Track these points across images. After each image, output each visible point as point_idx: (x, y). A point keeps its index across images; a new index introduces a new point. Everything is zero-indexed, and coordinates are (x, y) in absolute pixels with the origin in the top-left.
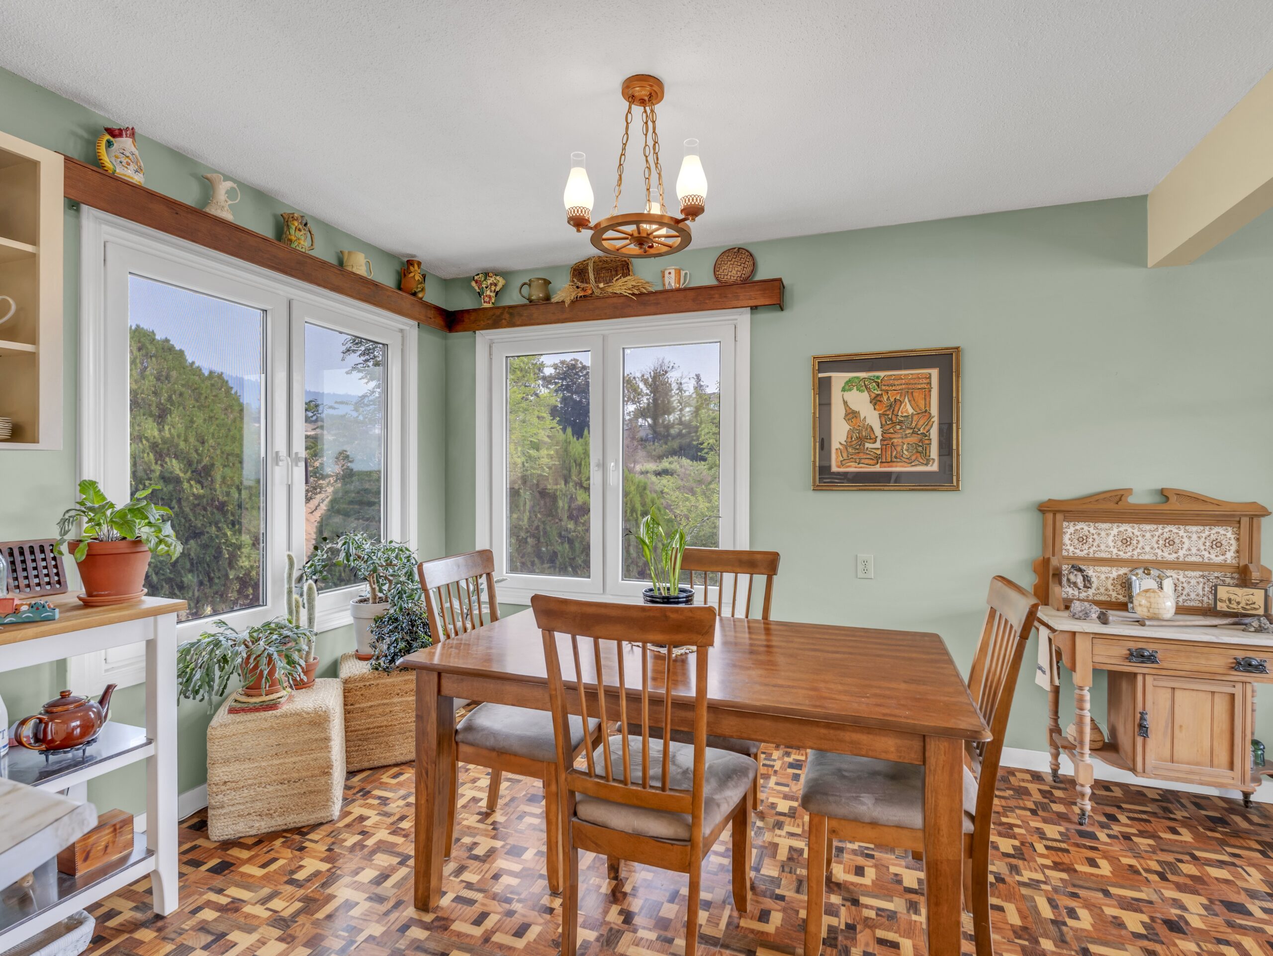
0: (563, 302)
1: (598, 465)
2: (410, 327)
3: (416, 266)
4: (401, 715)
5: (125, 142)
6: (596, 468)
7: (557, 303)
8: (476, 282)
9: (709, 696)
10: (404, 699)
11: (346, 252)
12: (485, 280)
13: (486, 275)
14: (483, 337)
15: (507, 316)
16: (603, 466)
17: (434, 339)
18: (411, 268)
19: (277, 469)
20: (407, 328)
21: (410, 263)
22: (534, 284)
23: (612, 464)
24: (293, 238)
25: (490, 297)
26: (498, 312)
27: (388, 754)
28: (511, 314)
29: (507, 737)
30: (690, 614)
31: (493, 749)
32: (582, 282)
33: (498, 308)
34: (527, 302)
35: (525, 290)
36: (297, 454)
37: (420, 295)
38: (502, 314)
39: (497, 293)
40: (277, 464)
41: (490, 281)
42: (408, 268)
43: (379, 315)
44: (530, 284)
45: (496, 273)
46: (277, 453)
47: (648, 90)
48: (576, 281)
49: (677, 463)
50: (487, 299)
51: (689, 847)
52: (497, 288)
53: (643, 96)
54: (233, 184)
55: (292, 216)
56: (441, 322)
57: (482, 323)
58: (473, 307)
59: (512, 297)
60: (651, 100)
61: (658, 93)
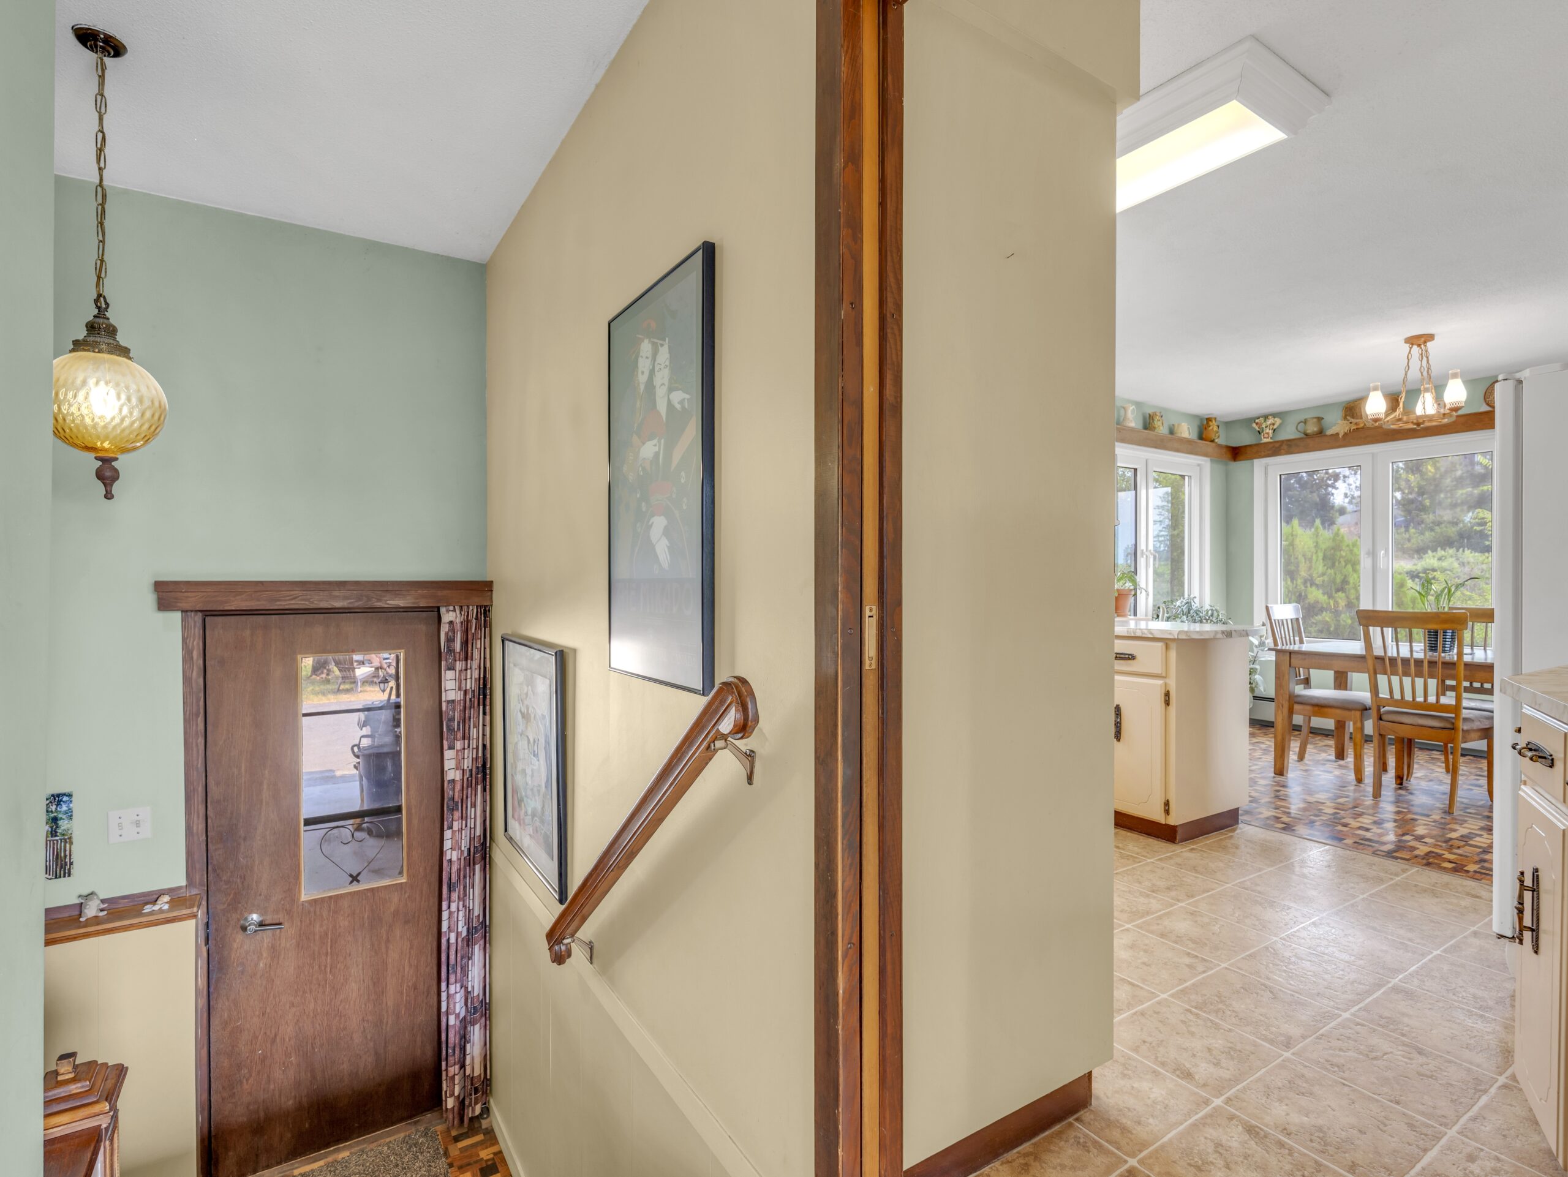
0: (1337, 434)
1: (1367, 555)
2: (1205, 462)
3: (1213, 421)
7: (1332, 435)
8: (1257, 424)
11: (1176, 425)
12: (1265, 421)
13: (1266, 418)
14: (1259, 464)
15: (1284, 447)
16: (1373, 554)
17: (1221, 467)
18: (1210, 423)
19: (1142, 559)
20: (1203, 463)
21: (1209, 420)
22: (1309, 423)
23: (1383, 552)
24: (1154, 425)
25: (1268, 433)
26: (1277, 445)
28: (1289, 446)
29: (1325, 699)
32: (1353, 418)
33: (1278, 442)
34: (1302, 436)
35: (1301, 426)
36: (1150, 550)
37: (1216, 441)
38: (1281, 445)
39: (1275, 430)
40: (1142, 557)
41: (1270, 421)
42: (1207, 423)
43: (1189, 458)
44: (1305, 422)
45: (1274, 415)
46: (1142, 550)
47: (1423, 339)
48: (1348, 418)
49: (1454, 559)
50: (1266, 436)
51: (1453, 731)
52: (1275, 427)
53: (1419, 343)
54: (1133, 407)
55: (1155, 414)
56: (1229, 455)
57: (1263, 453)
58: (1254, 442)
59: (1289, 433)
60: (1425, 342)
61: (1430, 341)
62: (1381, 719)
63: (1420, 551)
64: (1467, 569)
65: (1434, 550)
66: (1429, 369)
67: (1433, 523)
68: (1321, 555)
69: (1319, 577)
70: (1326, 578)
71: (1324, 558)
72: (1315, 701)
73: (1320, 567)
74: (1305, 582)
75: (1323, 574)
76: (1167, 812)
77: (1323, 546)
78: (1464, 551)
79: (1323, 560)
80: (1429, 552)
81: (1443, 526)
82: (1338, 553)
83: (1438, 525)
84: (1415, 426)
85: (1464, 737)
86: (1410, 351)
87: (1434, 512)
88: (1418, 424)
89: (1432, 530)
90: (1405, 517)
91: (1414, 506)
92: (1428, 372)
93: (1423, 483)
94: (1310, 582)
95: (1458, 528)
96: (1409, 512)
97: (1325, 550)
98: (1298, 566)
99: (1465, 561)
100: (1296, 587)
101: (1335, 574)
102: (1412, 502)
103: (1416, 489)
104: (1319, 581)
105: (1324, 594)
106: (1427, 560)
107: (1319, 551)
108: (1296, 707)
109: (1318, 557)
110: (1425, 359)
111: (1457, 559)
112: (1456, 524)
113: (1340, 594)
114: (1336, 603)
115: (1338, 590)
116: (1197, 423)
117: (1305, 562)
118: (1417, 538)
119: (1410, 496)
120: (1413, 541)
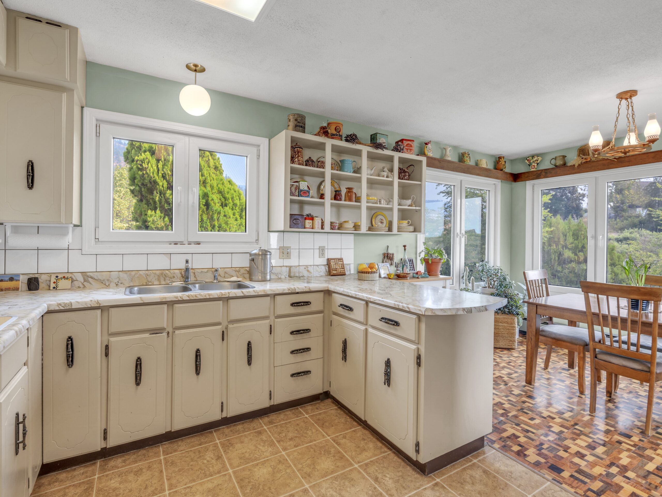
0: (574, 165)
1: (592, 237)
2: (498, 182)
3: (502, 159)
4: (502, 330)
5: (429, 146)
6: (591, 239)
7: (570, 166)
8: (528, 160)
9: (659, 322)
10: (503, 324)
11: (479, 160)
12: (533, 159)
13: (533, 157)
14: (529, 184)
15: (543, 174)
16: (595, 237)
17: (507, 185)
18: (501, 160)
19: (457, 238)
20: (497, 183)
21: (500, 158)
22: (558, 159)
23: (601, 237)
24: (465, 160)
25: (534, 166)
26: (539, 172)
27: (497, 344)
28: (546, 173)
29: (560, 335)
30: (650, 290)
31: (554, 339)
32: (583, 154)
33: (539, 170)
34: (554, 167)
35: (553, 161)
36: (463, 233)
37: (504, 170)
38: (541, 173)
39: (538, 164)
40: (458, 237)
41: (535, 159)
42: (499, 160)
43: (488, 180)
44: (555, 159)
45: (538, 155)
46: (458, 233)
47: (629, 94)
48: (581, 155)
49: (637, 233)
50: (533, 167)
51: (649, 374)
52: (538, 162)
53: (627, 97)
54: (450, 148)
55: (465, 153)
56: (511, 179)
57: (531, 177)
58: (527, 171)
59: (546, 165)
60: (631, 97)
61: (634, 95)
62: (596, 357)
63: (622, 229)
64: (643, 238)
65: (628, 229)
66: (633, 114)
67: (627, 216)
68: (571, 233)
69: (570, 244)
70: (573, 245)
71: (573, 235)
72: (553, 336)
73: (570, 239)
74: (563, 247)
75: (572, 243)
76: (417, 451)
77: (573, 229)
78: (642, 230)
79: (572, 235)
80: (626, 230)
81: (632, 218)
82: (580, 233)
83: (630, 218)
84: (623, 154)
85: (657, 377)
86: (620, 103)
87: (628, 212)
88: (625, 153)
89: (627, 220)
90: (615, 214)
91: (619, 209)
92: (633, 116)
93: (623, 199)
94: (565, 247)
95: (639, 219)
96: (616, 212)
97: (574, 231)
98: (559, 239)
99: (642, 234)
100: (558, 249)
101: (578, 243)
102: (618, 207)
103: (620, 202)
104: (570, 246)
105: (572, 253)
106: (625, 233)
107: (570, 231)
108: (541, 338)
109: (570, 234)
110: (630, 108)
111: (639, 233)
112: (638, 217)
113: (581, 253)
114: (578, 257)
115: (579, 251)
116: (494, 160)
117: (563, 237)
118: (620, 224)
119: (617, 205)
120: (618, 224)
